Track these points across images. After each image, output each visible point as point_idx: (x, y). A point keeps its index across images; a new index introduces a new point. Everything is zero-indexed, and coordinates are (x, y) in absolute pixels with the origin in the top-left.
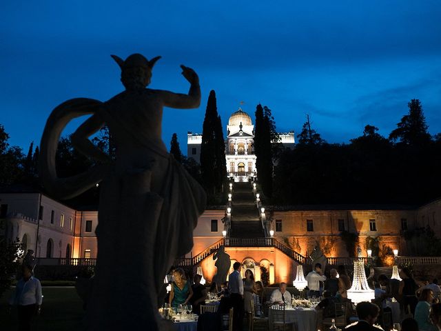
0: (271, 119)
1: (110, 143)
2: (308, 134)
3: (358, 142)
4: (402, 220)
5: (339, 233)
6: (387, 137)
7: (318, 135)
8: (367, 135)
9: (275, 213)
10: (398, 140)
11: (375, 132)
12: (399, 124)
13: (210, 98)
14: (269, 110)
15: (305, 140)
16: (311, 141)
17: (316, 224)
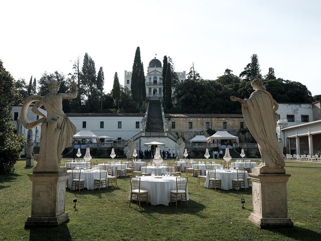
0: (172, 64)
1: (78, 76)
2: (193, 74)
3: (222, 79)
4: (241, 123)
5: (206, 130)
6: (238, 76)
7: (198, 74)
8: (226, 74)
9: (171, 119)
10: (245, 77)
11: (231, 73)
12: (245, 68)
13: (137, 51)
14: (171, 59)
15: (191, 77)
16: (195, 77)
17: (194, 124)
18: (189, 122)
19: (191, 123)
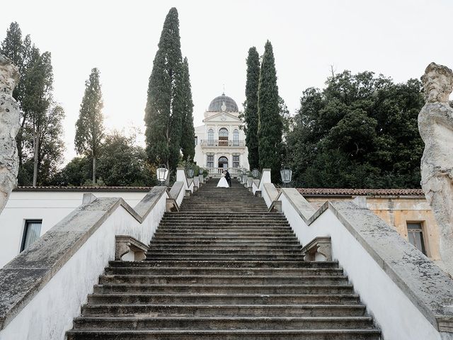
18: (410, 224)
19: (416, 226)
